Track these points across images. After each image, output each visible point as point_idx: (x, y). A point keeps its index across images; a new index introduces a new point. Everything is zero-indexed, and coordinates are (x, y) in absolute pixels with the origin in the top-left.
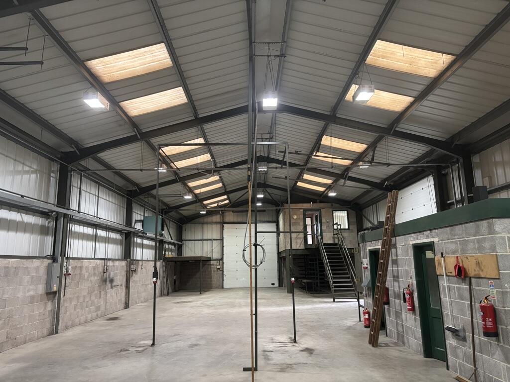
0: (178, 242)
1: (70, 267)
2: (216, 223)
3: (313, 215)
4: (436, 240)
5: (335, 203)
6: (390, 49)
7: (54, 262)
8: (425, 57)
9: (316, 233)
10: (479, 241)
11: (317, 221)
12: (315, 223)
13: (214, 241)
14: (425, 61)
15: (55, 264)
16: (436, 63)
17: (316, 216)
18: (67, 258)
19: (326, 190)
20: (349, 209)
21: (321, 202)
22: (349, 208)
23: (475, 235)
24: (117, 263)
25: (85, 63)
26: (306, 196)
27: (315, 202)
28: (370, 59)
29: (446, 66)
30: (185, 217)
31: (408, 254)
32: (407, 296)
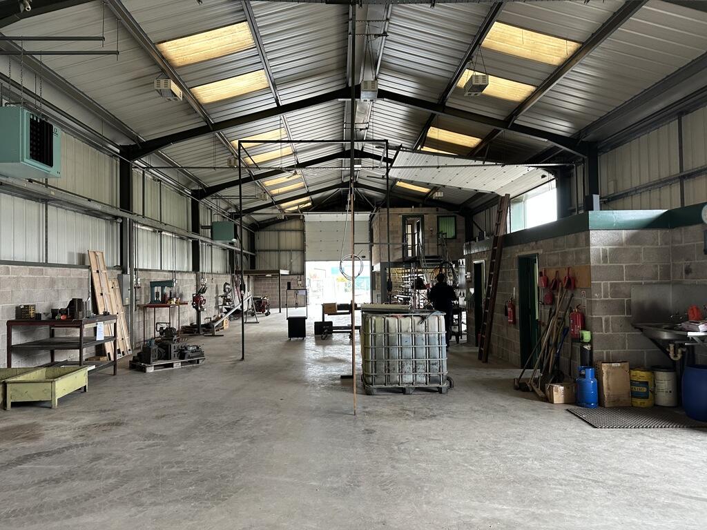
0: (250, 253)
1: (139, 279)
2: (296, 231)
3: (413, 221)
4: (541, 252)
5: (441, 207)
6: (509, 32)
7: (123, 273)
8: (547, 42)
9: (416, 243)
10: (577, 253)
11: (418, 230)
12: (416, 232)
13: (294, 253)
14: (548, 48)
15: (125, 276)
16: (559, 50)
17: (418, 224)
18: (136, 270)
19: (430, 192)
20: (457, 215)
21: (424, 206)
22: (458, 213)
23: (574, 247)
24: (186, 277)
25: (156, 46)
26: (407, 198)
27: (416, 205)
28: (487, 42)
29: (570, 54)
30: (258, 222)
31: (513, 266)
32: (509, 309)
